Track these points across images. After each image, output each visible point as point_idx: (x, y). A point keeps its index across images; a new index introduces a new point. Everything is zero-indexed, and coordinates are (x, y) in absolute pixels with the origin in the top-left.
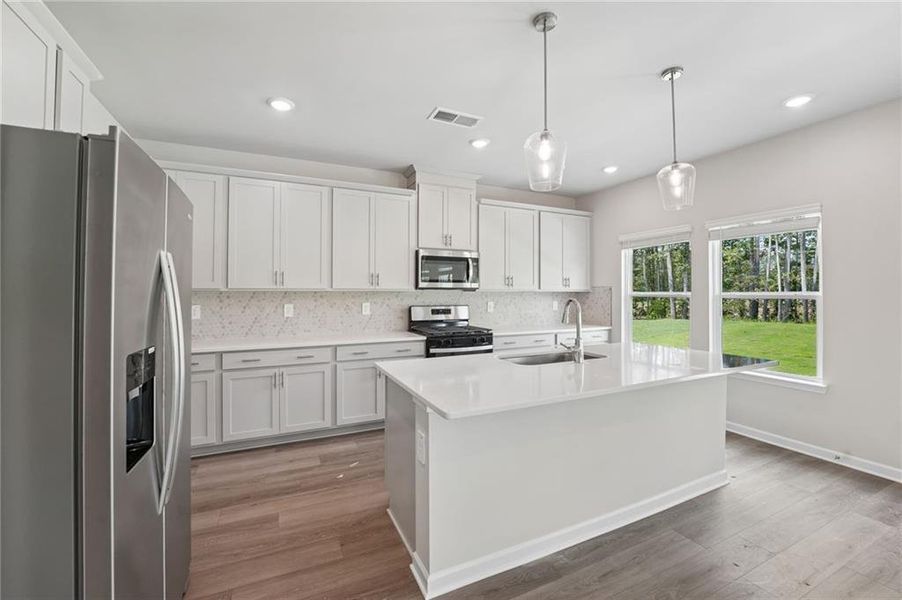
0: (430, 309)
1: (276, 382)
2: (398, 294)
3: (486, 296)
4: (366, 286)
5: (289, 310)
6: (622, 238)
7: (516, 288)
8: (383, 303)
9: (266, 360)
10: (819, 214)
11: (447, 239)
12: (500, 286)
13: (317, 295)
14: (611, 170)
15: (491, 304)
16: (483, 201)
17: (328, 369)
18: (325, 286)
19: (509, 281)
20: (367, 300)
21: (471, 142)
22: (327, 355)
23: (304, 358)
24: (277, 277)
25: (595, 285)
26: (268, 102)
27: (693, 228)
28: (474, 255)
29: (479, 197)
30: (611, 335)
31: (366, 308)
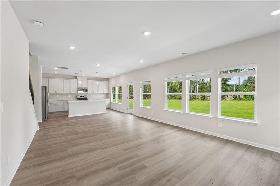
1: (56, 105)
2: (75, 94)
4: (69, 93)
5: (58, 96)
7: (94, 93)
8: (72, 95)
9: (54, 102)
11: (82, 86)
12: (91, 92)
13: (62, 94)
15: (92, 95)
17: (63, 104)
18: (63, 93)
22: (63, 102)
23: (60, 102)
24: (56, 92)
25: (109, 92)
28: (87, 88)
29: (88, 80)
30: (110, 99)
31: (70, 96)
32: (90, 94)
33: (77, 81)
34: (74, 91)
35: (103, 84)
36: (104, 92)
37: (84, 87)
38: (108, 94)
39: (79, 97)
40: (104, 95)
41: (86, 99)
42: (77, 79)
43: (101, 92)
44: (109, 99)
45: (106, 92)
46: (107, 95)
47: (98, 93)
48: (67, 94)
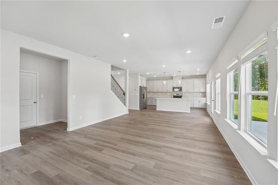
8: (170, 93)
11: (177, 85)
19: (187, 90)
28: (181, 87)
29: (182, 79)
31: (168, 94)
32: (186, 92)
33: (172, 81)
34: (171, 90)
36: (200, 90)
37: (179, 86)
38: (204, 93)
39: (175, 95)
40: (201, 94)
41: (180, 97)
42: (173, 79)
43: (197, 90)
44: (204, 99)
45: (202, 90)
47: (193, 91)
48: (165, 92)
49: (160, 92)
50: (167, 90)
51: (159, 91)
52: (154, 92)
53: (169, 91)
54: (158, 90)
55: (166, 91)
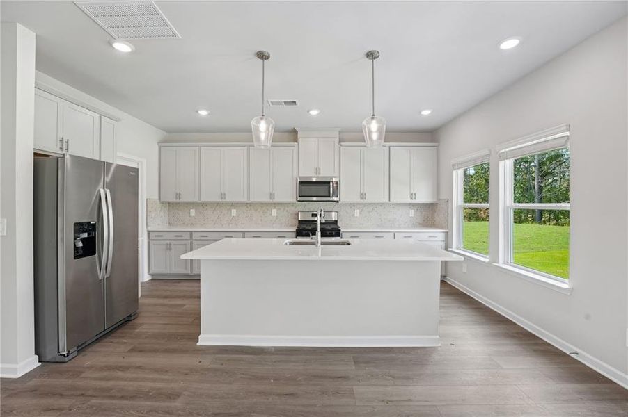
0: (311, 213)
3: (354, 206)
6: (453, 162)
7: (367, 201)
8: (284, 209)
10: (567, 133)
11: (318, 170)
12: (356, 199)
14: (426, 113)
15: (357, 211)
16: (342, 144)
19: (363, 196)
20: (275, 208)
21: (308, 112)
25: (441, 198)
26: (197, 112)
27: (490, 151)
28: (337, 180)
29: (341, 141)
30: (448, 236)
31: (274, 212)
32: (352, 205)
33: (295, 149)
34: (288, 193)
35: (408, 158)
36: (413, 196)
37: (325, 174)
38: (431, 206)
39: (308, 217)
40: (412, 212)
42: (296, 141)
43: (401, 195)
44: (438, 234)
45: (424, 196)
46: (431, 214)
47: (386, 200)
48: (262, 204)
49: (233, 205)
50: (272, 195)
51: (228, 199)
52: (204, 205)
53: (277, 200)
54: (223, 195)
55: (266, 199)
